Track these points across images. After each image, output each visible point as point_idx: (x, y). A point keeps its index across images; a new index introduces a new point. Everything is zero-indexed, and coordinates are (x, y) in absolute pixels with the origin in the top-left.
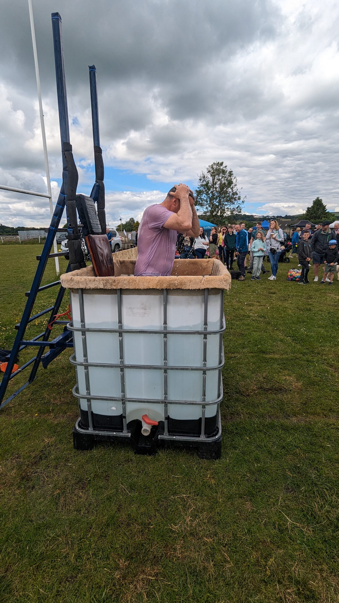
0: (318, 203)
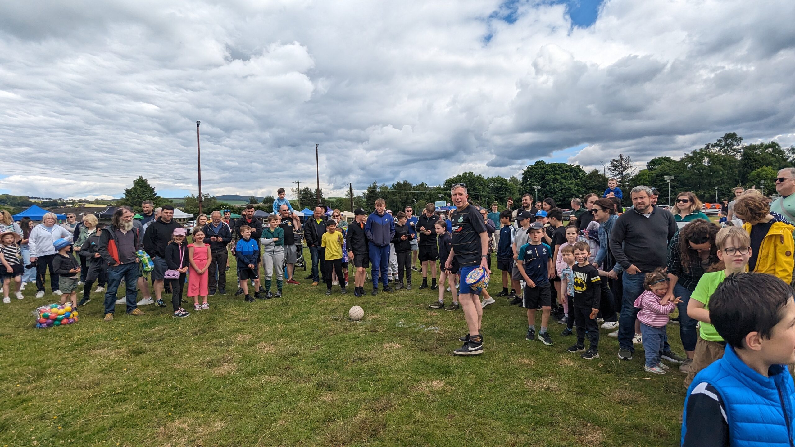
0: (141, 184)
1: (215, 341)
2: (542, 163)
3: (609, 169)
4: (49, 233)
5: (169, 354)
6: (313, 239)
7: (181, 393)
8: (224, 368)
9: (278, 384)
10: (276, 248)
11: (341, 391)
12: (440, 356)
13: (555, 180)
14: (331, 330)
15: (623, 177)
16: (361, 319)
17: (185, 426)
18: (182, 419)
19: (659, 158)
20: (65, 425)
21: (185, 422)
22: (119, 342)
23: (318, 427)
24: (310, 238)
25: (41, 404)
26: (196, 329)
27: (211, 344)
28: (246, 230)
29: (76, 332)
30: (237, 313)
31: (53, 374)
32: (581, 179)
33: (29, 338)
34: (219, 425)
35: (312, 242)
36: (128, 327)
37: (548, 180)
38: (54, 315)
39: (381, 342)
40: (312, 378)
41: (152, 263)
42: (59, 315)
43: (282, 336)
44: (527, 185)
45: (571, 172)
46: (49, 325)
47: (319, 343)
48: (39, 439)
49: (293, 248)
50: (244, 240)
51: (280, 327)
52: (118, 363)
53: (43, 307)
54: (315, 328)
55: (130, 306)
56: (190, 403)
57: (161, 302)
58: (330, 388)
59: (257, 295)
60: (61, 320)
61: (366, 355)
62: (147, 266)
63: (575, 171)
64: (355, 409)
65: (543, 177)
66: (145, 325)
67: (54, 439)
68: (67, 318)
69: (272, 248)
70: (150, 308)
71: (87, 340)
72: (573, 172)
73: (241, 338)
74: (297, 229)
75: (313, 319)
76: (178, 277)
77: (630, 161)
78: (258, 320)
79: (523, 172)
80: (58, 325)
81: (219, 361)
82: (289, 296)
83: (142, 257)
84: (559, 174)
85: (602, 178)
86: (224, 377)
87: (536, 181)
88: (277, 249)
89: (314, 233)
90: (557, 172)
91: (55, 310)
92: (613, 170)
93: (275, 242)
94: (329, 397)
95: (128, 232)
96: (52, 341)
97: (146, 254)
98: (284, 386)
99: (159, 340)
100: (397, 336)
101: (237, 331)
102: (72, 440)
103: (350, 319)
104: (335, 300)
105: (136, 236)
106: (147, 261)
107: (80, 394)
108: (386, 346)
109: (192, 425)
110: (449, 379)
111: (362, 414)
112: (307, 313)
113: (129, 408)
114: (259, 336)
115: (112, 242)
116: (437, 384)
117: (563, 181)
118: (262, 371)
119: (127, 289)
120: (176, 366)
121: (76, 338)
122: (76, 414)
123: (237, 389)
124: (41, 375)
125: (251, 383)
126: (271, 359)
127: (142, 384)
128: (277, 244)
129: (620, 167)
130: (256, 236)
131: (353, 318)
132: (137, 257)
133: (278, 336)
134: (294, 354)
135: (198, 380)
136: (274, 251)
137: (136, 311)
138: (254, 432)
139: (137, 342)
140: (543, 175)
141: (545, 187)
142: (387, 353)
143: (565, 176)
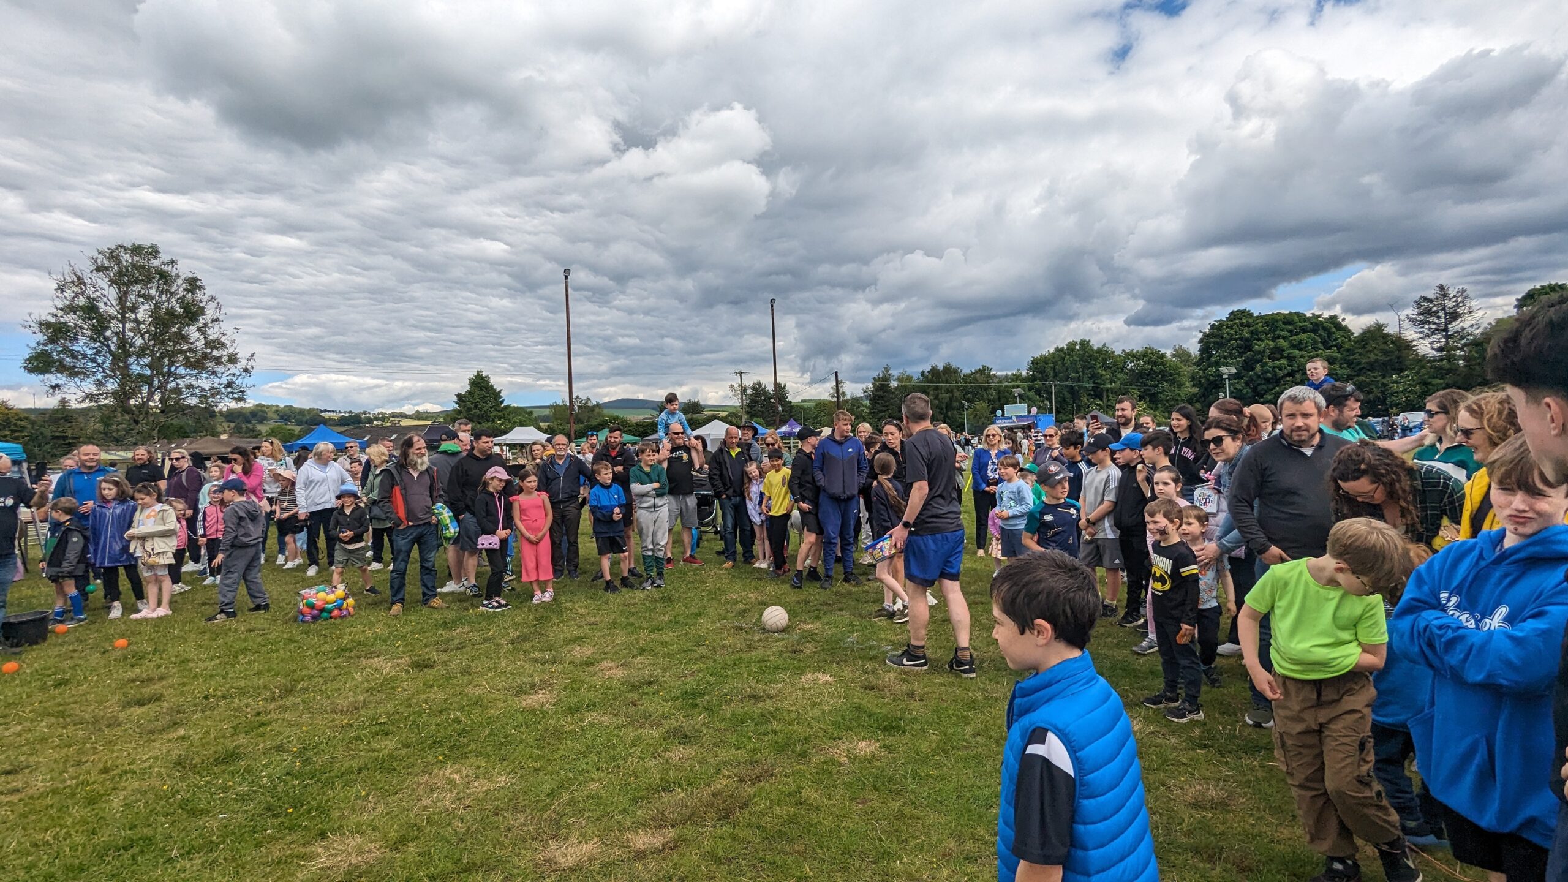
0: (480, 383)
1: (537, 655)
2: (1245, 313)
3: (1410, 320)
4: (323, 475)
5: (466, 671)
6: (724, 484)
7: (464, 730)
8: (539, 698)
9: (608, 727)
10: (657, 500)
11: (702, 746)
12: (894, 700)
13: (1277, 353)
14: (723, 647)
15: (1447, 337)
16: (784, 630)
17: (457, 777)
18: (457, 766)
19: (1543, 287)
20: (307, 762)
21: (459, 771)
22: (401, 649)
23: (642, 798)
24: (718, 483)
25: (281, 730)
26: (513, 634)
27: (530, 660)
28: (604, 471)
29: (348, 630)
30: (583, 611)
31: (305, 690)
32: (1339, 347)
33: (285, 636)
34: (503, 780)
35: (722, 489)
36: (419, 627)
37: (1259, 352)
38: (319, 603)
39: (801, 671)
40: (664, 722)
41: (456, 524)
42: (328, 603)
43: (642, 651)
44: (1210, 366)
45: (1314, 331)
46: (315, 618)
47: (695, 668)
48: (269, 776)
49: (692, 501)
50: (602, 486)
51: (644, 637)
52: (393, 679)
53: (307, 590)
54: (700, 641)
55: (429, 593)
56: (473, 746)
57: (475, 589)
58: (687, 739)
59: (625, 582)
60: (330, 611)
61: (764, 691)
62: (447, 529)
63: (1325, 329)
64: (712, 776)
65: (1247, 346)
66: (445, 625)
67: (289, 778)
68: (339, 608)
69: (651, 501)
70: (459, 598)
71: (360, 643)
72: (1321, 332)
73: (579, 652)
74: (697, 466)
75: (704, 625)
76: (498, 546)
77: (1467, 297)
78: (614, 625)
79: (1200, 335)
80: (326, 619)
81: (533, 686)
82: (677, 586)
83: (441, 514)
84: (1284, 338)
85: (1393, 342)
86: (533, 711)
87: (1231, 356)
88: (659, 501)
89: (725, 472)
90: (1282, 333)
91: (322, 595)
92: (1422, 322)
93: (655, 489)
94: (678, 753)
95: (421, 473)
96: (313, 642)
97: (447, 509)
98: (616, 732)
99: (458, 649)
100: (832, 662)
101: (577, 640)
102: (310, 782)
103: (764, 630)
104: (751, 595)
105: (433, 480)
106: (448, 521)
107: (333, 720)
108: (808, 678)
109: (467, 776)
110: (889, 741)
111: (720, 784)
112: (697, 615)
113: (389, 745)
114: (606, 650)
115: (397, 489)
116: (866, 747)
117: (1296, 352)
118: (591, 706)
119: (422, 567)
120: (471, 690)
121: (347, 638)
122: (321, 747)
123: (546, 730)
124: (289, 691)
125: (568, 723)
126: (610, 688)
127: (414, 713)
128: (659, 494)
129: (1441, 314)
130: (622, 480)
131: (767, 627)
132: (433, 514)
133: (635, 651)
134: (650, 683)
135: (492, 712)
136: (654, 506)
137: (436, 602)
138: (548, 795)
139: (427, 650)
140: (1247, 340)
141: (1253, 369)
142: (803, 689)
143: (1300, 342)
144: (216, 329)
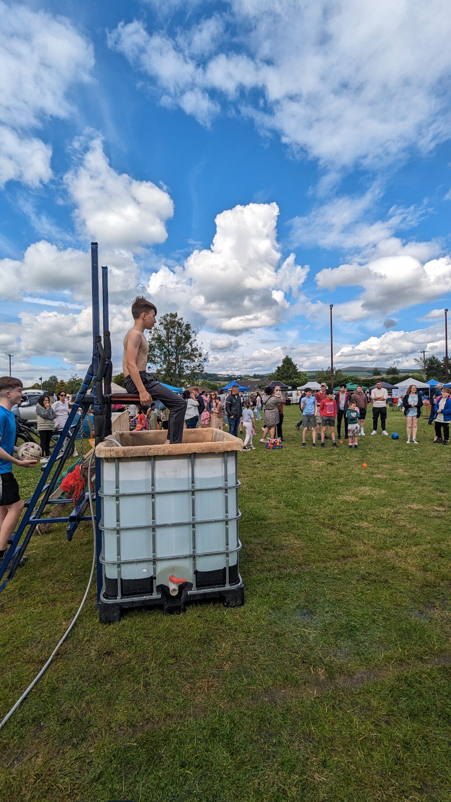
0: (288, 362)
144: (195, 343)
